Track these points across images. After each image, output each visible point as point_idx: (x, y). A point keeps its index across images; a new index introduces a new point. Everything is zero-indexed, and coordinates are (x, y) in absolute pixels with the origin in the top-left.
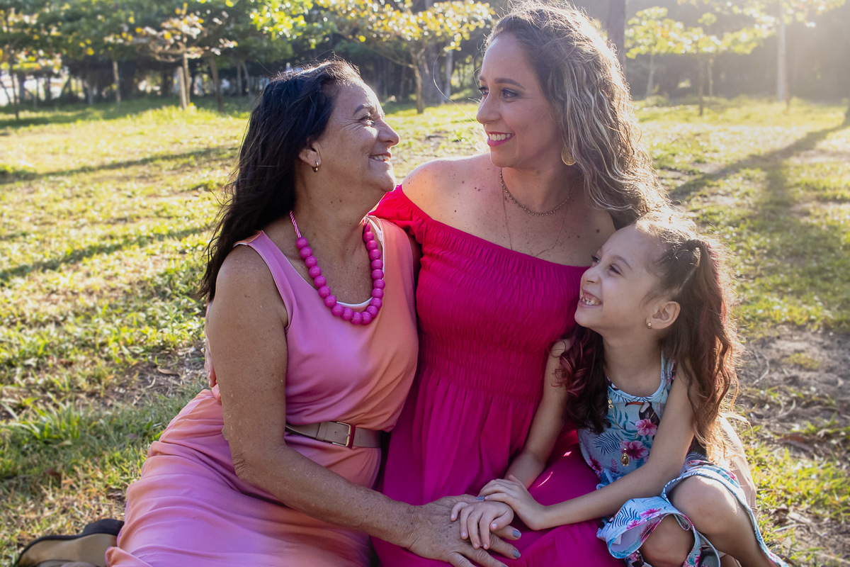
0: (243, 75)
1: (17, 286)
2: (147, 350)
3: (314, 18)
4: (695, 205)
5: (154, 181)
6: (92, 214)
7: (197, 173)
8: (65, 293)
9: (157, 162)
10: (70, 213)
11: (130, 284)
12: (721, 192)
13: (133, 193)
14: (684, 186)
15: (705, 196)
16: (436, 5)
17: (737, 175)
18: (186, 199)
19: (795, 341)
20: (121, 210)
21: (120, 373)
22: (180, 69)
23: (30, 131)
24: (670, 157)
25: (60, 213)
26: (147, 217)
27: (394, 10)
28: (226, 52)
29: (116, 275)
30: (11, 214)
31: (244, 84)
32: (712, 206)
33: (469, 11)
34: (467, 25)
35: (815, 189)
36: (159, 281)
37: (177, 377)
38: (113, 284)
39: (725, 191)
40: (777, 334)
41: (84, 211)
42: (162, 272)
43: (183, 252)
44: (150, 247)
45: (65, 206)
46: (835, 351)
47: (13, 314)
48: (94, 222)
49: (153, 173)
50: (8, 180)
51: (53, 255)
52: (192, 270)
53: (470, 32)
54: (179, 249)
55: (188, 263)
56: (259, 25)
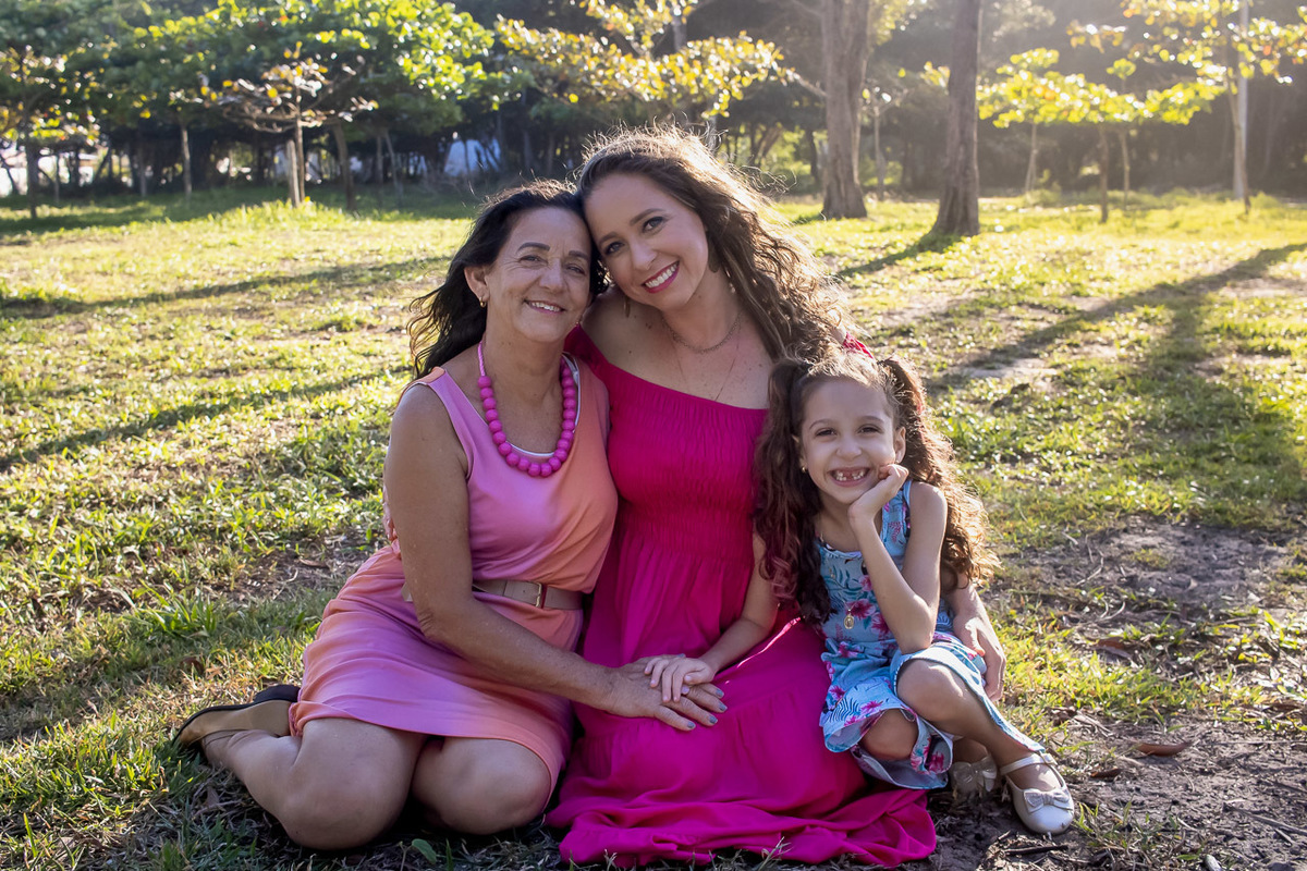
0: (385, 150)
1: (91, 458)
2: (283, 537)
3: (498, 66)
4: (1057, 358)
5: (262, 317)
6: (176, 362)
7: (324, 305)
8: (159, 468)
9: (261, 288)
10: (144, 361)
11: (247, 456)
12: (1100, 339)
13: (233, 333)
14: (1047, 331)
15: (1077, 346)
16: (690, 44)
17: (1130, 315)
18: (311, 343)
19: (1147, 535)
20: (218, 358)
21: (252, 563)
22: (291, 144)
23: (60, 238)
24: (1036, 287)
25: (130, 360)
26: (257, 368)
27: (623, 54)
28: (361, 116)
29: (225, 446)
30: (59, 362)
31: (387, 163)
32: (1082, 360)
33: (742, 55)
34: (739, 78)
35: (1240, 336)
36: (289, 453)
37: (326, 569)
38: (222, 456)
39: (1107, 338)
40: (1124, 526)
41: (165, 359)
42: (290, 441)
43: (316, 416)
44: (268, 409)
45: (134, 350)
46: (1197, 547)
47: (94, 493)
48: (182, 375)
49: (258, 305)
50: (43, 313)
51: (133, 418)
52: (332, 438)
53: (742, 89)
54: (310, 412)
55: (326, 430)
56: (413, 77)
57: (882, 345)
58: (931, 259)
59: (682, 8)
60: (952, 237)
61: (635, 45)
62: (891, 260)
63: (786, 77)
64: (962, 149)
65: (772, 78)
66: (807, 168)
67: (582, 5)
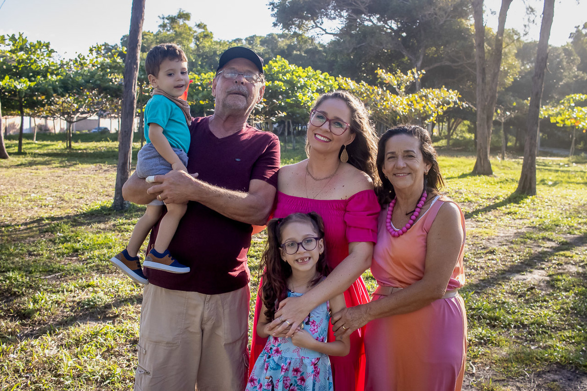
12: (572, 262)
15: (561, 265)
16: (421, 90)
19: (556, 375)
27: (392, 94)
28: (279, 119)
33: (443, 96)
34: (441, 106)
39: (575, 261)
40: (549, 369)
53: (443, 111)
56: (303, 101)
57: (481, 257)
58: (513, 207)
59: (419, 75)
60: (523, 196)
61: (397, 90)
62: (495, 207)
63: (462, 106)
64: (530, 158)
65: (456, 106)
66: (473, 136)
67: (376, 72)
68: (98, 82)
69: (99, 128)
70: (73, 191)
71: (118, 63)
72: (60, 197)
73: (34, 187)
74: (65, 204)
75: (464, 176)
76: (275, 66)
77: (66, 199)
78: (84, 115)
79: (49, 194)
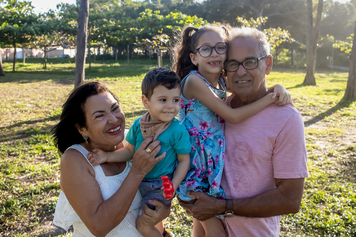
33: (279, 34)
34: (279, 41)
53: (280, 44)
59: (264, 21)
60: (349, 102)
62: (333, 110)
63: (291, 41)
65: (287, 41)
67: (237, 19)
68: (62, 26)
69: (64, 55)
70: (45, 99)
71: (75, 14)
72: (36, 104)
73: (19, 96)
74: (39, 110)
75: (298, 86)
76: (174, 16)
77: (40, 105)
78: (54, 47)
79: (29, 102)
